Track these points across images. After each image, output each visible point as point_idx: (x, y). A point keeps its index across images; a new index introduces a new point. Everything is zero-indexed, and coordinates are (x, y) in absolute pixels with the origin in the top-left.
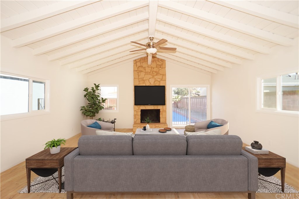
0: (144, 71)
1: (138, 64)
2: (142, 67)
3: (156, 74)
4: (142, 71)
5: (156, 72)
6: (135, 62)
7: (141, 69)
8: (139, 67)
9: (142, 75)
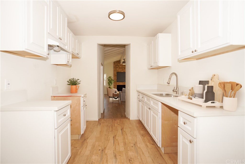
0: (119, 67)
1: (116, 64)
2: (117, 65)
3: (124, 69)
4: (117, 67)
5: (124, 68)
6: (114, 63)
7: (117, 66)
8: (116, 65)
9: (118, 69)
